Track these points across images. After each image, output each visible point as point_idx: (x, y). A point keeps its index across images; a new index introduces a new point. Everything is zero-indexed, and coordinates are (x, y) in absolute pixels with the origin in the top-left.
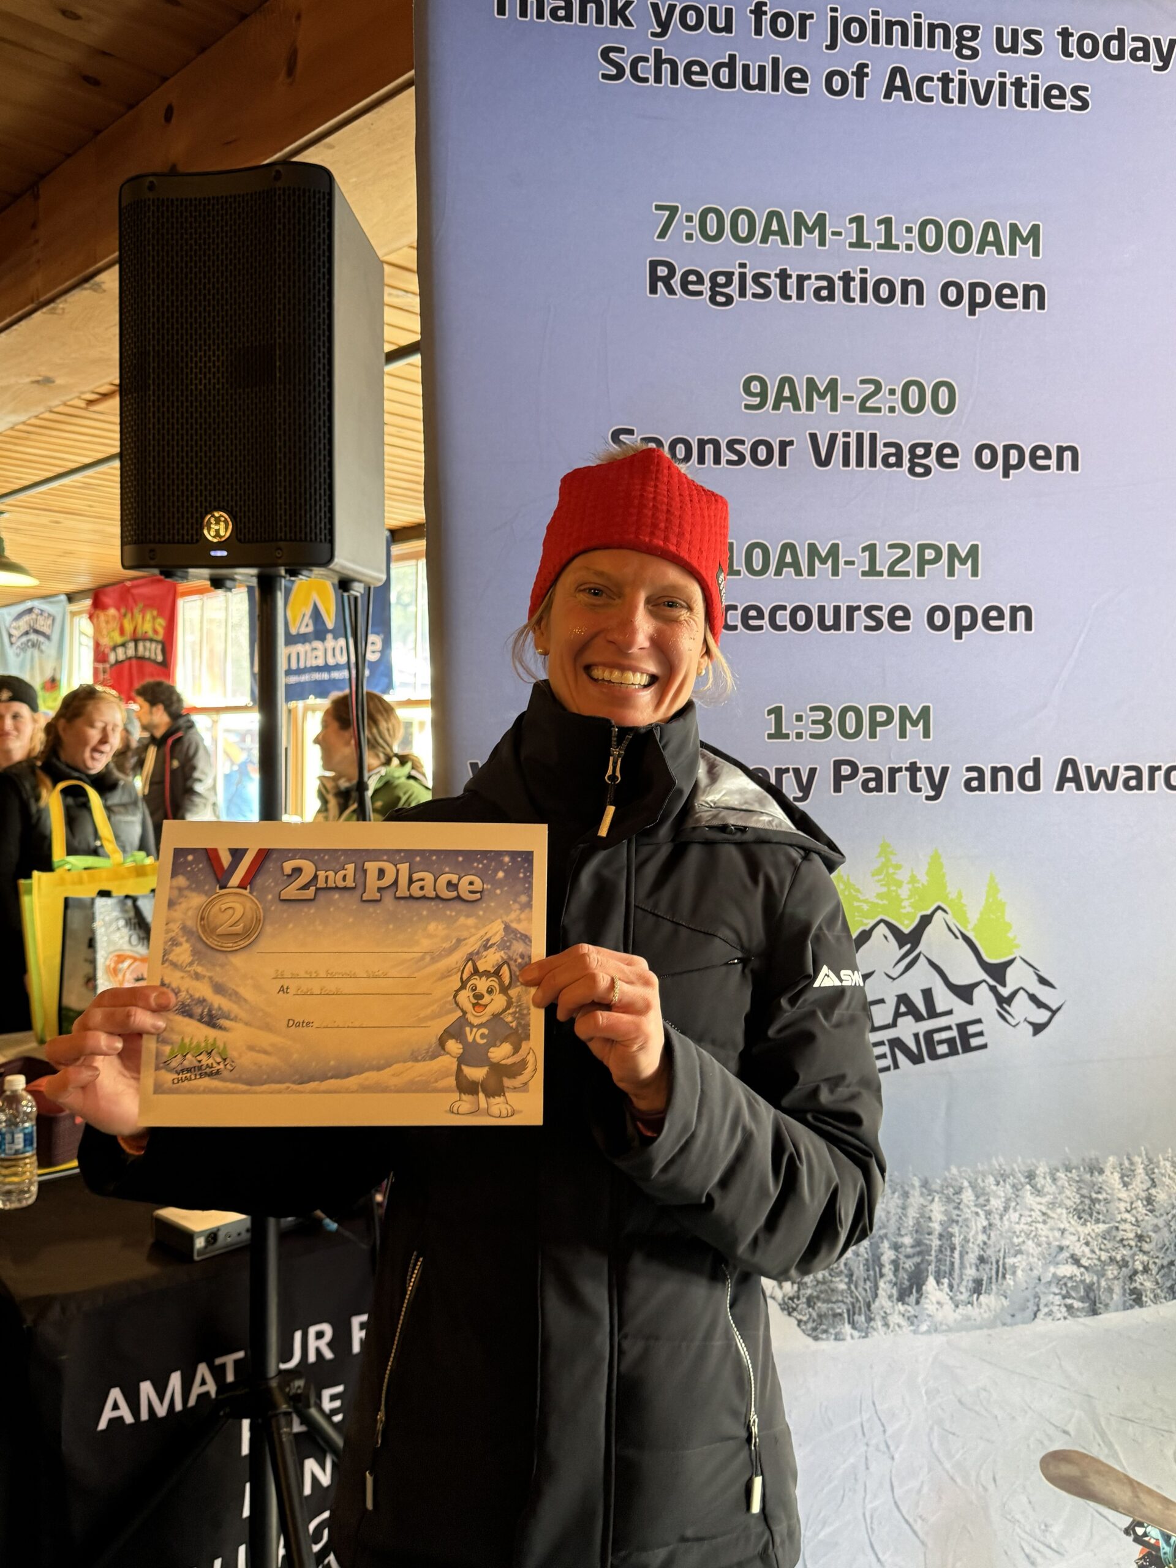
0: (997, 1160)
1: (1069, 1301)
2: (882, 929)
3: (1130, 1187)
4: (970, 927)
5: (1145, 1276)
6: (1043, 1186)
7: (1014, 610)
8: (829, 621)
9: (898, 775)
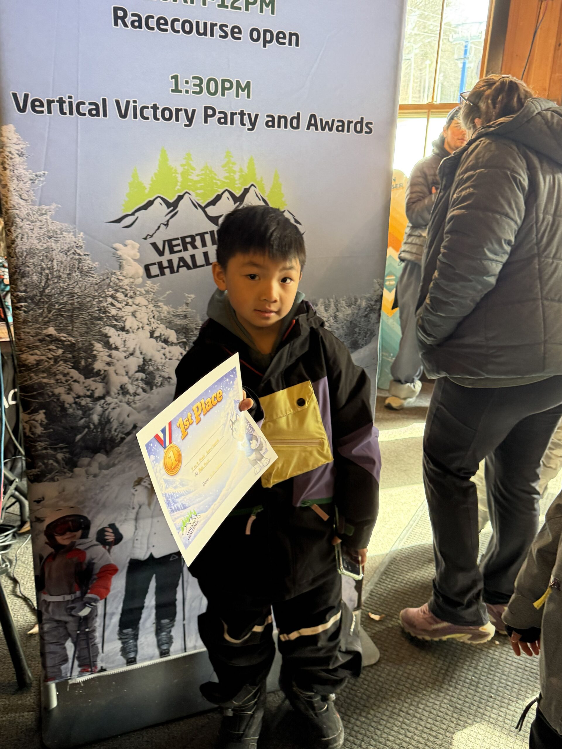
2: (227, 194)
4: (266, 194)
7: (291, 35)
8: (202, 30)
9: (235, 116)
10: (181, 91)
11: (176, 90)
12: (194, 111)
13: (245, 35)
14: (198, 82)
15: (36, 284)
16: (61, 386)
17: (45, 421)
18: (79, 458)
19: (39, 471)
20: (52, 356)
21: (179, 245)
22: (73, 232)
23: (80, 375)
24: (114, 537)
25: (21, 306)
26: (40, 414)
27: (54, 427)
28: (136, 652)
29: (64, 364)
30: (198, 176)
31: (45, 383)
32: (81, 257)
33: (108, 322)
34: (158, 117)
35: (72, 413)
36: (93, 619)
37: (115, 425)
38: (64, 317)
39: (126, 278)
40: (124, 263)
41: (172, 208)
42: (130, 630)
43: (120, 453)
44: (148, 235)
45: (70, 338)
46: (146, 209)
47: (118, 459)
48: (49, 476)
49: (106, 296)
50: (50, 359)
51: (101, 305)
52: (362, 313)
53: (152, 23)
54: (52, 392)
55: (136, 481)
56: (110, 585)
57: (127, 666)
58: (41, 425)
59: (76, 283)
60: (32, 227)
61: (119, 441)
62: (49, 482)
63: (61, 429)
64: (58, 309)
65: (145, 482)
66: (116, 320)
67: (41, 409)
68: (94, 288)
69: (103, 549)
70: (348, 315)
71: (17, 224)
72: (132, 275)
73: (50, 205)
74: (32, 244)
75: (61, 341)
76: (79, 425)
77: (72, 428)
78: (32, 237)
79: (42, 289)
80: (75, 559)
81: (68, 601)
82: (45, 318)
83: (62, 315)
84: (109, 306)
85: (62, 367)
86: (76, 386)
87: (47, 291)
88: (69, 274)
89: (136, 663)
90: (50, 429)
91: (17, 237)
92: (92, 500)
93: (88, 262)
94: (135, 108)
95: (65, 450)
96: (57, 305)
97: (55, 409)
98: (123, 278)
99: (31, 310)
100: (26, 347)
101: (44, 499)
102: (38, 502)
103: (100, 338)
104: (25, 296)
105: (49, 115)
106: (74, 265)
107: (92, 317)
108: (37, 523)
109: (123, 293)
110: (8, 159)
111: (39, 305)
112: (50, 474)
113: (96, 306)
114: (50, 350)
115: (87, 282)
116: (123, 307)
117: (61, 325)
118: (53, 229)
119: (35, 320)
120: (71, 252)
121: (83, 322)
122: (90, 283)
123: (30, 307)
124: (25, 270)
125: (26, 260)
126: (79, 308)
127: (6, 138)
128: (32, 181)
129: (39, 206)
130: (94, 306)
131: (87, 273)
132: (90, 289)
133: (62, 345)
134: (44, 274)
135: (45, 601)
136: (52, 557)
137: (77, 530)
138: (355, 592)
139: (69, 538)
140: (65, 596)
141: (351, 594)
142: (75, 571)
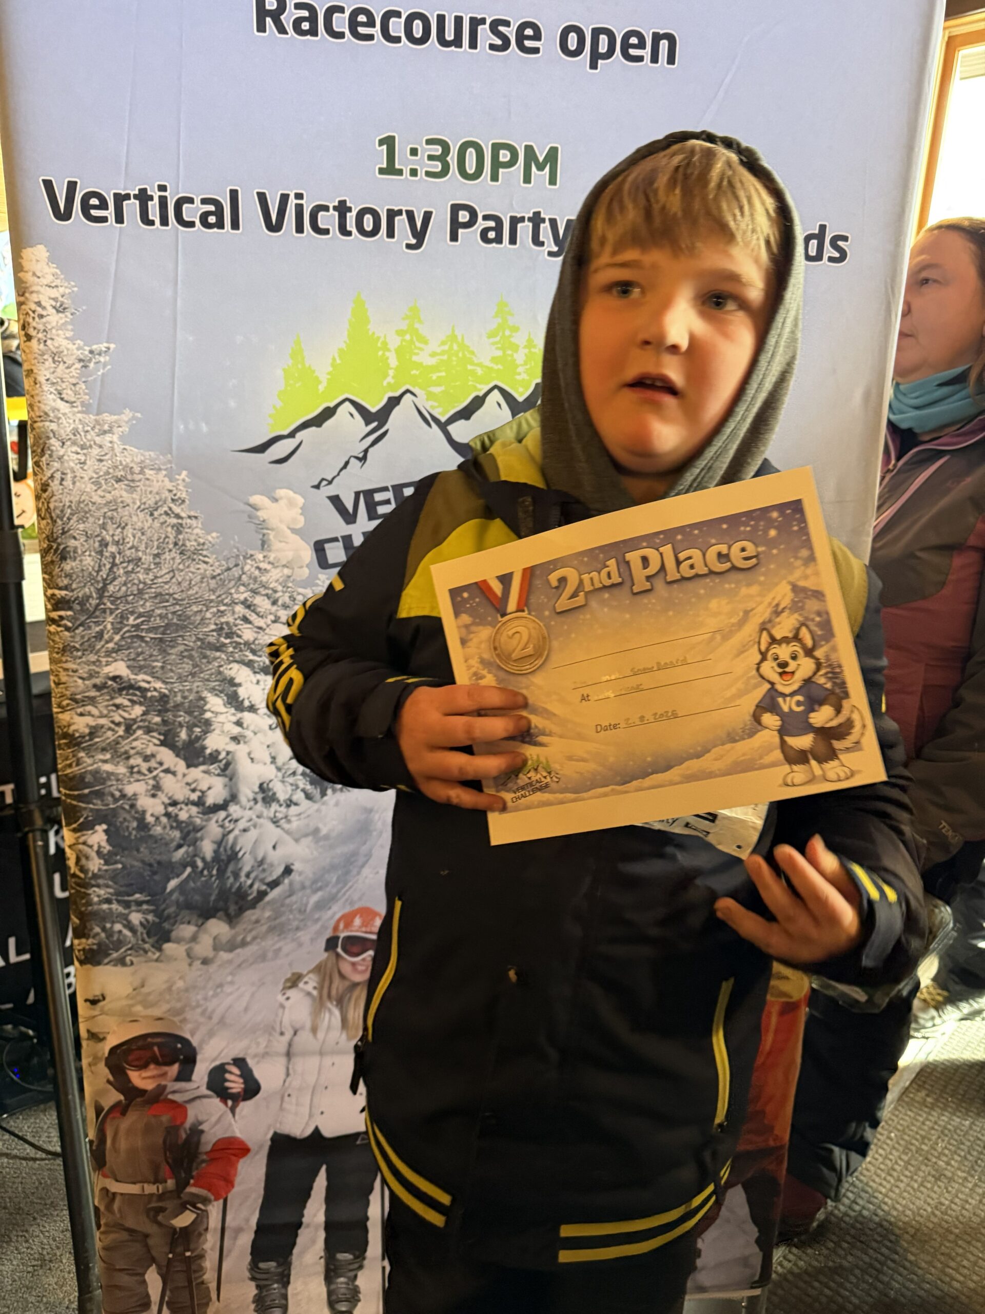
2: (496, 396)
7: (657, 38)
8: (450, 36)
9: (519, 225)
10: (400, 172)
11: (390, 169)
12: (427, 216)
13: (549, 43)
14: (437, 150)
15: (90, 574)
16: (138, 781)
17: (107, 848)
18: (174, 924)
19: (94, 944)
20: (122, 720)
21: (388, 502)
22: (165, 470)
23: (178, 759)
24: (242, 1086)
25: (61, 618)
26: (96, 831)
27: (123, 859)
28: (285, 1307)
29: (144, 737)
30: (433, 355)
31: (107, 772)
32: (184, 522)
33: (236, 655)
34: (348, 228)
35: (161, 834)
36: (200, 1235)
37: (247, 864)
38: (146, 642)
39: (276, 567)
40: (271, 537)
41: (375, 424)
42: (273, 1264)
43: (257, 921)
44: (323, 479)
45: (158, 685)
46: (319, 425)
47: (254, 933)
48: (115, 955)
49: (234, 603)
50: (118, 724)
51: (223, 620)
53: (341, 22)
54: (120, 791)
55: (287, 980)
56: (235, 1175)
58: (99, 853)
59: (171, 574)
60: (83, 458)
61: (254, 898)
62: (115, 965)
63: (136, 863)
64: (133, 626)
65: (306, 983)
66: (254, 652)
67: (100, 824)
68: (208, 584)
69: (221, 1105)
71: (52, 451)
72: (288, 562)
73: (120, 413)
74: (83, 493)
75: (139, 688)
76: (174, 860)
77: (159, 863)
78: (82, 478)
79: (101, 585)
80: (165, 1118)
81: (151, 1195)
82: (107, 642)
84: (238, 622)
85: (143, 742)
86: (168, 781)
87: (111, 588)
88: (157, 556)
90: (116, 862)
91: (52, 477)
92: (199, 1010)
93: (196, 531)
94: (299, 209)
95: (145, 907)
97: (126, 824)
98: (269, 567)
99: (80, 625)
100: (71, 699)
101: (104, 998)
102: (94, 1002)
103: (219, 685)
104: (68, 598)
105: (119, 225)
106: (167, 537)
107: (203, 643)
108: (91, 1043)
109: (269, 598)
110: (34, 318)
111: (97, 617)
112: (117, 951)
113: (212, 621)
114: (118, 707)
115: (193, 573)
116: (268, 626)
117: (140, 658)
118: (124, 463)
119: (89, 647)
120: (161, 510)
121: (186, 654)
122: (201, 574)
123: (77, 619)
124: (69, 544)
125: (71, 524)
126: (177, 625)
127: (30, 274)
128: (82, 364)
129: (97, 414)
130: (207, 621)
131: (194, 554)
132: (200, 588)
133: (142, 697)
134: (107, 554)
135: (105, 1191)
136: (120, 1109)
137: (170, 1063)
138: (757, 1250)
139: (153, 1077)
140: (146, 1185)
141: (747, 1252)
142: (165, 1142)
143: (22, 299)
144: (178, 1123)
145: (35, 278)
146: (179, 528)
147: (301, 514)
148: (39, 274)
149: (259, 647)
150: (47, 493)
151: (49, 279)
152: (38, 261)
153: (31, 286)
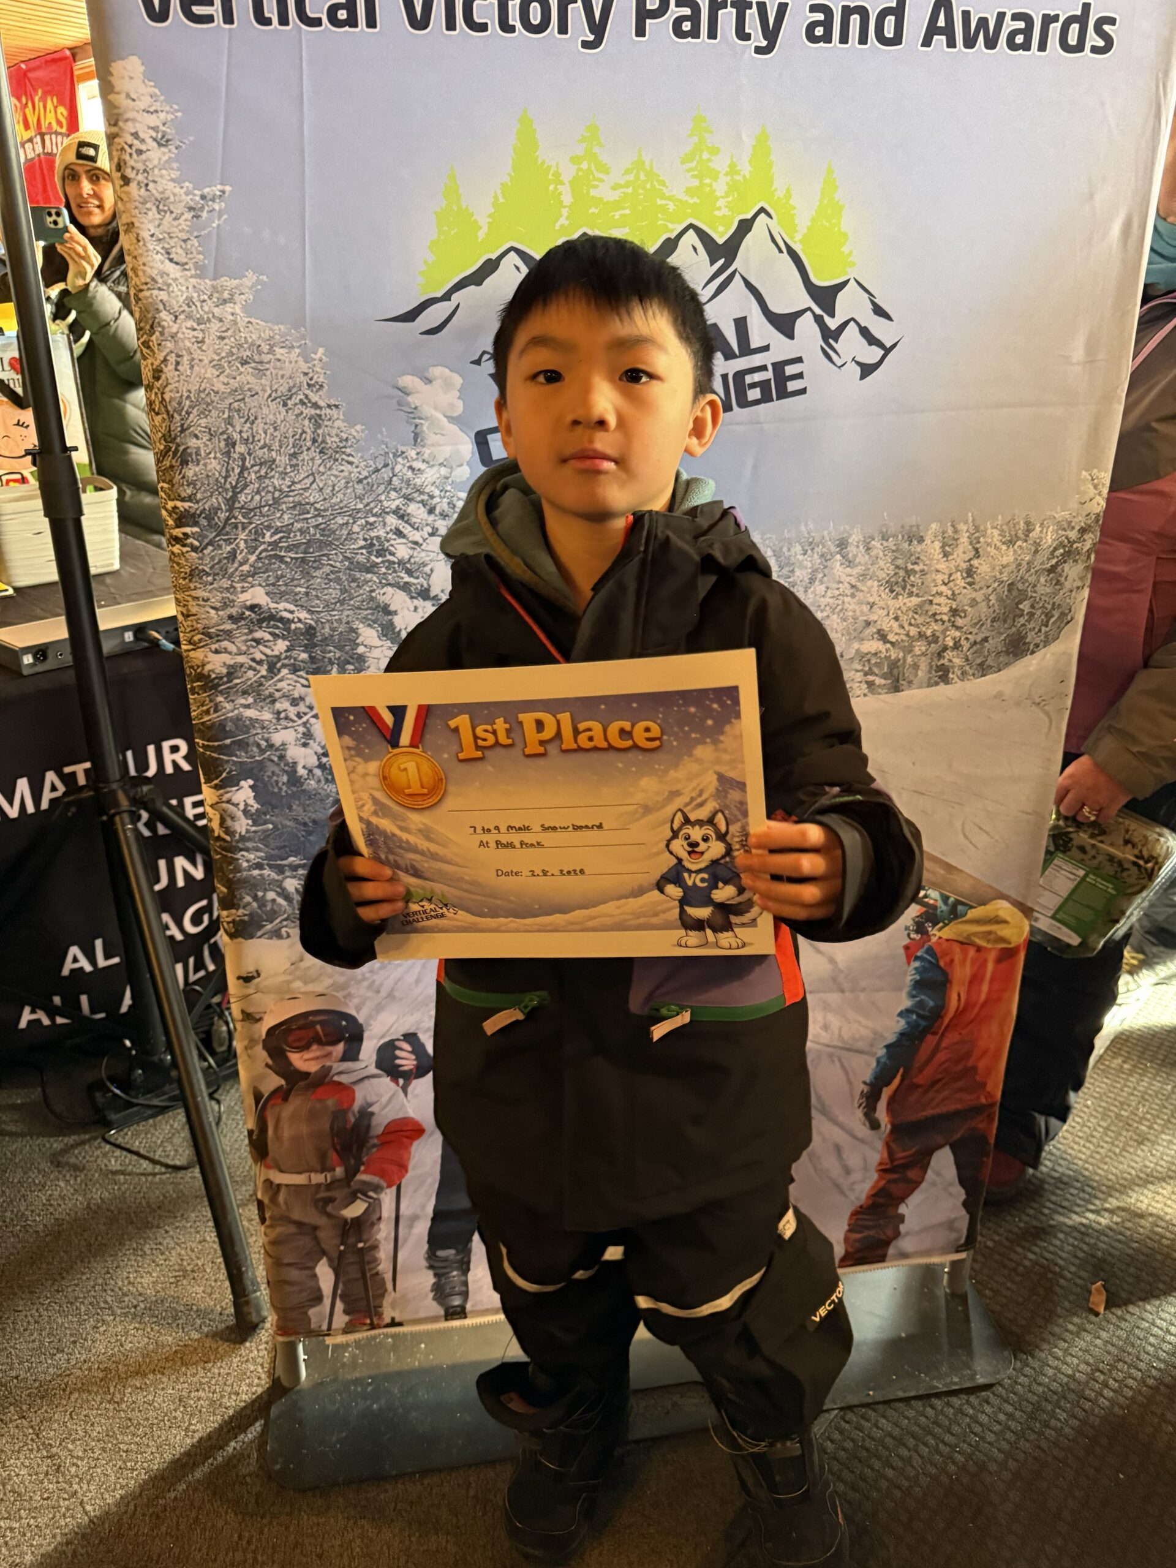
0: (806, 525)
1: (870, 678)
2: (691, 237)
3: (950, 558)
4: (798, 237)
5: (955, 653)
6: (856, 556)
9: (721, 12)
15: (217, 480)
16: (286, 728)
17: (255, 806)
19: (245, 915)
20: (264, 657)
22: (299, 347)
24: (414, 1064)
25: (186, 535)
26: (241, 788)
27: (274, 818)
28: (465, 1295)
29: (290, 676)
31: (251, 719)
32: (323, 413)
33: (390, 577)
34: (511, 22)
35: (315, 789)
36: (373, 1225)
38: (286, 563)
39: (432, 466)
40: (425, 428)
42: (452, 1252)
45: (303, 615)
46: (479, 283)
48: (269, 927)
49: (384, 512)
50: (260, 663)
51: (373, 534)
52: (1043, 561)
54: (267, 740)
56: (409, 1159)
57: (446, 1320)
58: (245, 812)
59: (311, 479)
60: (200, 336)
62: (270, 938)
63: (288, 823)
64: (270, 544)
66: (409, 573)
67: (245, 780)
68: (354, 490)
69: (393, 1085)
70: (1004, 567)
71: (163, 327)
72: (446, 460)
73: (239, 277)
74: (203, 379)
75: (282, 619)
77: (314, 822)
78: (201, 360)
79: (230, 494)
80: (331, 1102)
81: (319, 1185)
82: (241, 564)
83: (281, 559)
84: (390, 535)
85: (286, 681)
87: (242, 498)
88: (294, 455)
89: (465, 1317)
90: (266, 822)
91: (165, 360)
92: (366, 984)
93: (338, 423)
95: (299, 871)
96: (268, 534)
97: (275, 778)
98: (423, 466)
99: (210, 543)
100: (203, 634)
101: (259, 975)
102: (247, 979)
103: (372, 614)
104: (192, 511)
105: (227, 26)
106: (304, 432)
107: (352, 563)
108: (246, 1024)
109: (424, 506)
110: (131, 155)
111: (227, 534)
112: (271, 922)
113: (361, 536)
114: (258, 641)
115: (336, 477)
116: (425, 540)
117: (281, 583)
118: (250, 340)
119: (220, 570)
120: (296, 399)
121: (332, 576)
122: (345, 478)
123: (206, 537)
124: (190, 444)
125: (190, 419)
126: (321, 541)
127: (123, 96)
128: (192, 213)
129: (215, 279)
130: (355, 536)
131: (337, 452)
132: (344, 495)
133: (284, 630)
134: (236, 456)
135: (268, 1182)
136: (282, 1095)
137: (335, 1043)
138: (964, 1212)
139: (317, 1058)
140: (313, 1175)
141: (953, 1216)
142: (332, 1128)
143: (114, 130)
144: (345, 1106)
145: (130, 101)
146: (317, 421)
147: (459, 398)
148: (134, 96)
149: (416, 567)
150: (160, 382)
151: (145, 102)
152: (131, 78)
153: (125, 112)
